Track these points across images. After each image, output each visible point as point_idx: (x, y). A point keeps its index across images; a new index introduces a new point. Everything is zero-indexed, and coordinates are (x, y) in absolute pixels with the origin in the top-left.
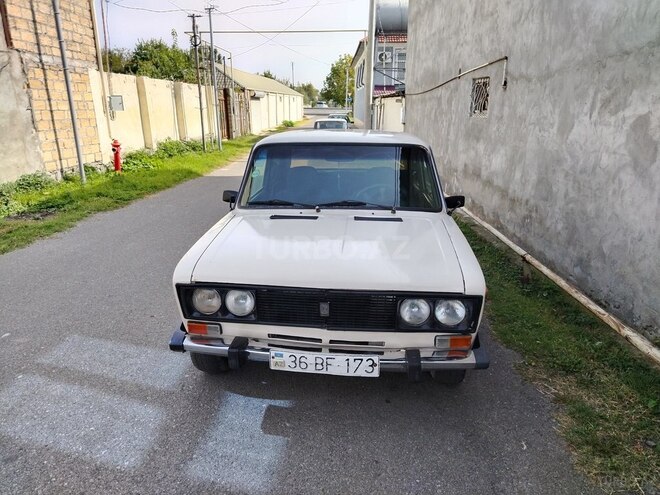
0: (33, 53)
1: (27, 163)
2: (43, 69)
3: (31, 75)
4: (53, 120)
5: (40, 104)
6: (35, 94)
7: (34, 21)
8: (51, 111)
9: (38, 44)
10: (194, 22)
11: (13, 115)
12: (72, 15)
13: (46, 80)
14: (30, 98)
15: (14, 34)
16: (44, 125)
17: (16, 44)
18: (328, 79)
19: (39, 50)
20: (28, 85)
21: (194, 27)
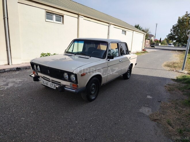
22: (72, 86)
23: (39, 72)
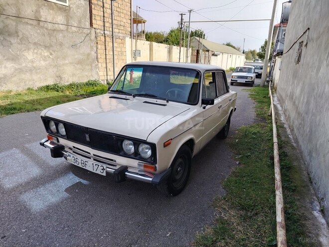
0: (101, 30)
1: (92, 75)
2: (105, 36)
3: (99, 39)
4: (106, 58)
5: (101, 51)
6: (99, 47)
7: (104, 16)
8: (106, 55)
9: (104, 26)
10: (182, 17)
11: (89, 55)
12: (121, 14)
13: (105, 41)
14: (97, 48)
15: (94, 21)
16: (102, 60)
17: (94, 26)
18: (262, 47)
19: (104, 28)
20: (97, 43)
21: (182, 19)
22: (142, 168)
23: (62, 137)
